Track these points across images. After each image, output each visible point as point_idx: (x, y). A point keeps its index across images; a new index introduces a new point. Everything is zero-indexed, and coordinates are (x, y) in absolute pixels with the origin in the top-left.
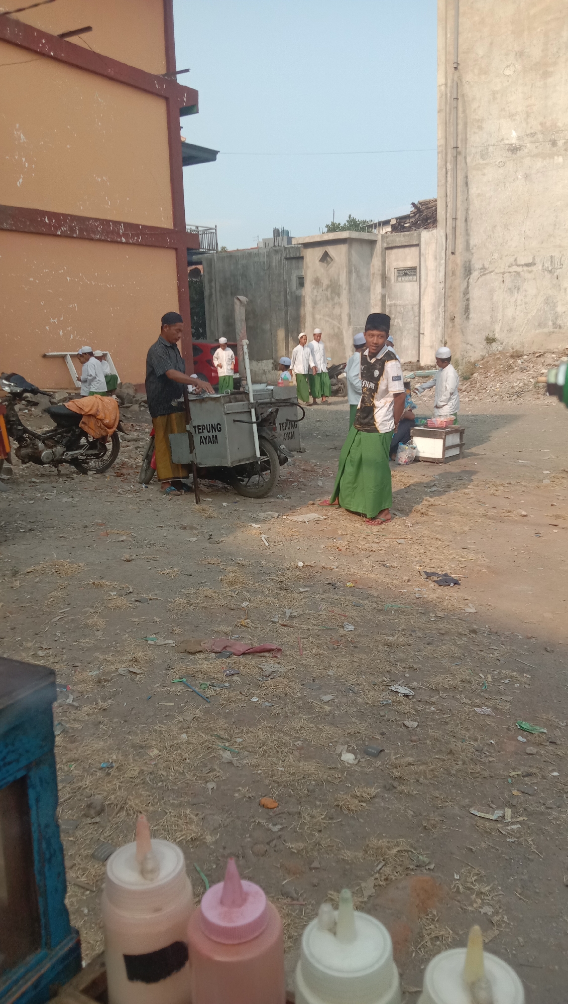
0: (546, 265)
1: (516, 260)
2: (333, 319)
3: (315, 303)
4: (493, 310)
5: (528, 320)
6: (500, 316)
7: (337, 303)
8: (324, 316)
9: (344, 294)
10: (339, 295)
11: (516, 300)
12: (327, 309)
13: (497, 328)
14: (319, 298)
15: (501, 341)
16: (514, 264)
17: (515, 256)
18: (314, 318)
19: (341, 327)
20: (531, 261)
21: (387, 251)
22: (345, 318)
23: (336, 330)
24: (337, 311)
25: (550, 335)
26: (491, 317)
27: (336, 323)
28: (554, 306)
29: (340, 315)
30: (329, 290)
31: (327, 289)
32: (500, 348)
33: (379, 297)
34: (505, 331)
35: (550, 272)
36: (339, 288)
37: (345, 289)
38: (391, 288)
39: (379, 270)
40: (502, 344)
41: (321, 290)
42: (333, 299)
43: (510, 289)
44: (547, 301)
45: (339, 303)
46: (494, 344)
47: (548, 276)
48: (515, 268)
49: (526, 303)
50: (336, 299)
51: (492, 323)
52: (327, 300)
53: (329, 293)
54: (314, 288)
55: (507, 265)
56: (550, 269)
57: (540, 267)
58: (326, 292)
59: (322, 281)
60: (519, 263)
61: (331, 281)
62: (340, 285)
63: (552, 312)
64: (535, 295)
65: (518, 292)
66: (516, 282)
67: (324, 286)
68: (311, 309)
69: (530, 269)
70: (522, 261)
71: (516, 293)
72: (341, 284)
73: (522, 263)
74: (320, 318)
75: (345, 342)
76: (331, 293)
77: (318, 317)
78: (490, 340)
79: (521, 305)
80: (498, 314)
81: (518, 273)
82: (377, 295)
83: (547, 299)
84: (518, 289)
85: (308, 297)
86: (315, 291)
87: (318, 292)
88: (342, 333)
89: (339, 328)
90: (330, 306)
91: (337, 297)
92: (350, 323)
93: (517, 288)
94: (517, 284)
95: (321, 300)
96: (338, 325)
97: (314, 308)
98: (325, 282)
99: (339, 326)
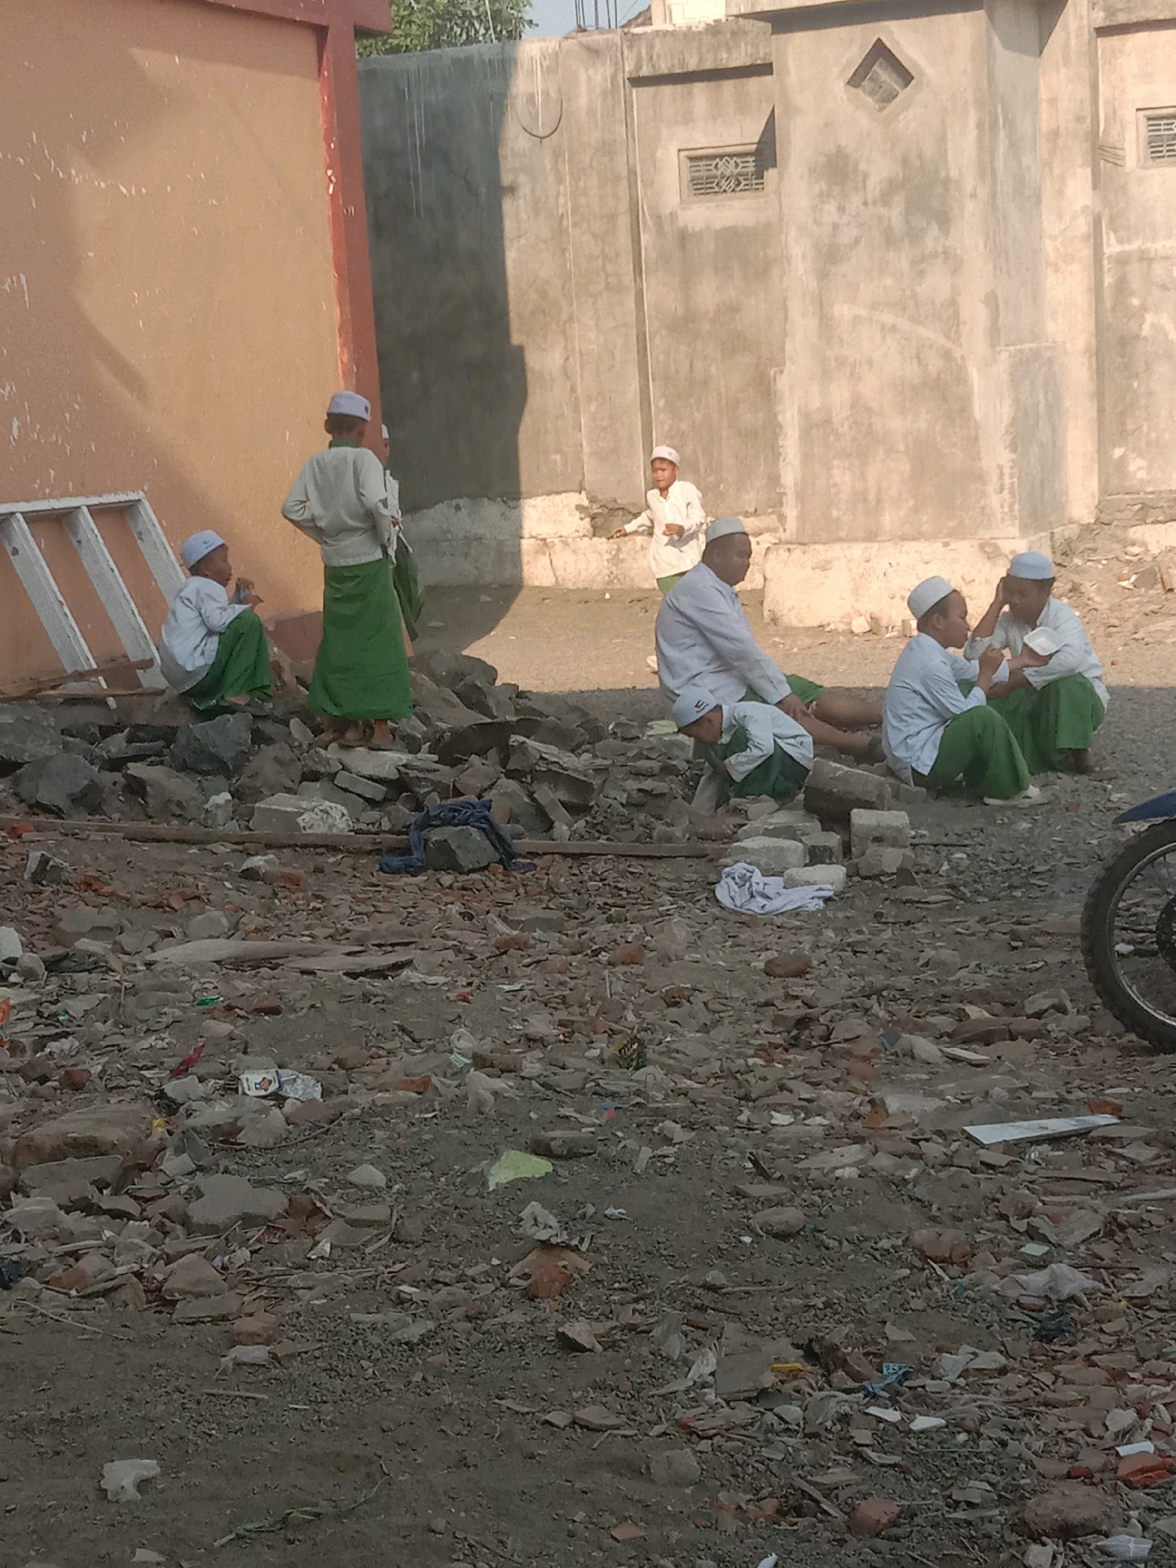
2: (916, 320)
3: (829, 256)
7: (935, 255)
8: (874, 306)
9: (970, 214)
10: (944, 220)
12: (889, 282)
14: (846, 237)
18: (826, 323)
19: (957, 353)
21: (1103, 43)
22: (975, 314)
23: (935, 364)
24: (937, 284)
27: (931, 334)
29: (953, 303)
30: (899, 200)
31: (886, 198)
33: (1083, 226)
36: (947, 189)
37: (974, 196)
38: (1123, 189)
39: (1079, 119)
41: (856, 200)
42: (914, 236)
45: (945, 253)
50: (932, 238)
52: (890, 239)
53: (895, 214)
54: (823, 197)
58: (882, 211)
59: (862, 166)
61: (905, 162)
62: (946, 182)
67: (874, 184)
68: (813, 284)
72: (954, 173)
74: (856, 319)
75: (978, 413)
76: (910, 209)
77: (843, 311)
82: (1074, 218)
85: (793, 232)
86: (831, 208)
87: (841, 209)
88: (960, 377)
89: (947, 355)
90: (905, 265)
91: (934, 231)
92: (994, 332)
95: (857, 241)
96: (942, 341)
97: (823, 276)
98: (879, 169)
99: (949, 345)
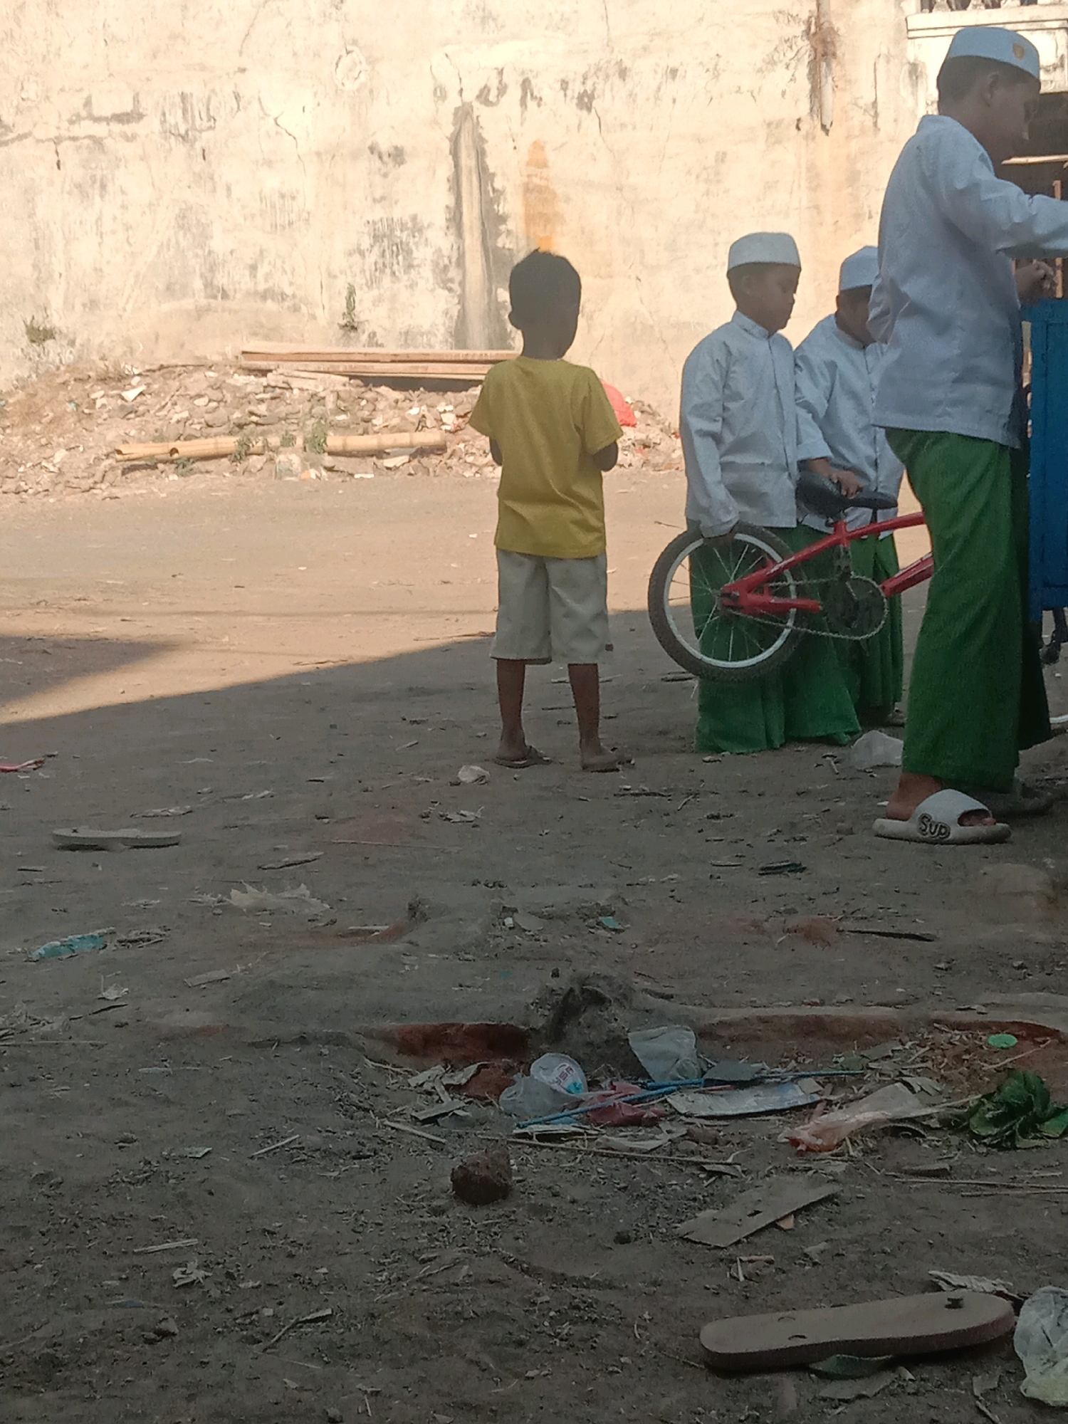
0: (171, 120)
1: (88, 103)
4: (37, 247)
5: (137, 276)
6: (58, 267)
11: (99, 219)
13: (55, 298)
15: (71, 336)
16: (84, 114)
17: (85, 94)
20: (128, 107)
25: (199, 317)
26: (35, 266)
28: (203, 236)
32: (68, 357)
34: (78, 307)
35: (184, 138)
40: (72, 343)
43: (79, 186)
44: (183, 220)
46: (49, 343)
47: (180, 149)
48: (87, 128)
49: (128, 228)
51: (39, 283)
55: (66, 116)
56: (182, 132)
57: (156, 126)
60: (96, 113)
63: (200, 252)
64: (150, 205)
65: (102, 197)
66: (93, 165)
69: (128, 129)
70: (105, 107)
71: (97, 198)
73: (107, 113)
78: (39, 335)
79: (114, 232)
80: (54, 259)
81: (98, 142)
83: (182, 216)
84: (103, 187)
93: (98, 185)
94: (99, 173)
